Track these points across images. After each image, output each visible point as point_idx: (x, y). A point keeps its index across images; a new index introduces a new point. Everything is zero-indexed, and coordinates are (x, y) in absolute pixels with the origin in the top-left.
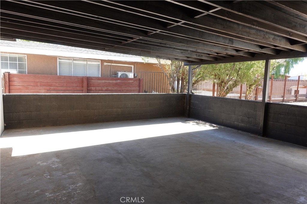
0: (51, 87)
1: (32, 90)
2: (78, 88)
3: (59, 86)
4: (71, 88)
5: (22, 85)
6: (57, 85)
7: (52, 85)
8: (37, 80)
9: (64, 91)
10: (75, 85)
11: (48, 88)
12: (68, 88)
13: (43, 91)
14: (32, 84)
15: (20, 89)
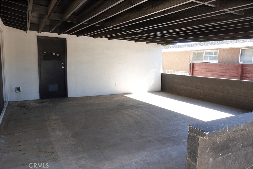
0: (214, 72)
1: (204, 74)
2: (234, 75)
3: (220, 72)
4: (228, 74)
5: (199, 70)
6: (218, 71)
7: (215, 70)
8: (207, 67)
9: (223, 76)
10: (232, 71)
11: (213, 73)
12: (227, 74)
13: (210, 75)
14: (204, 70)
15: (198, 73)
